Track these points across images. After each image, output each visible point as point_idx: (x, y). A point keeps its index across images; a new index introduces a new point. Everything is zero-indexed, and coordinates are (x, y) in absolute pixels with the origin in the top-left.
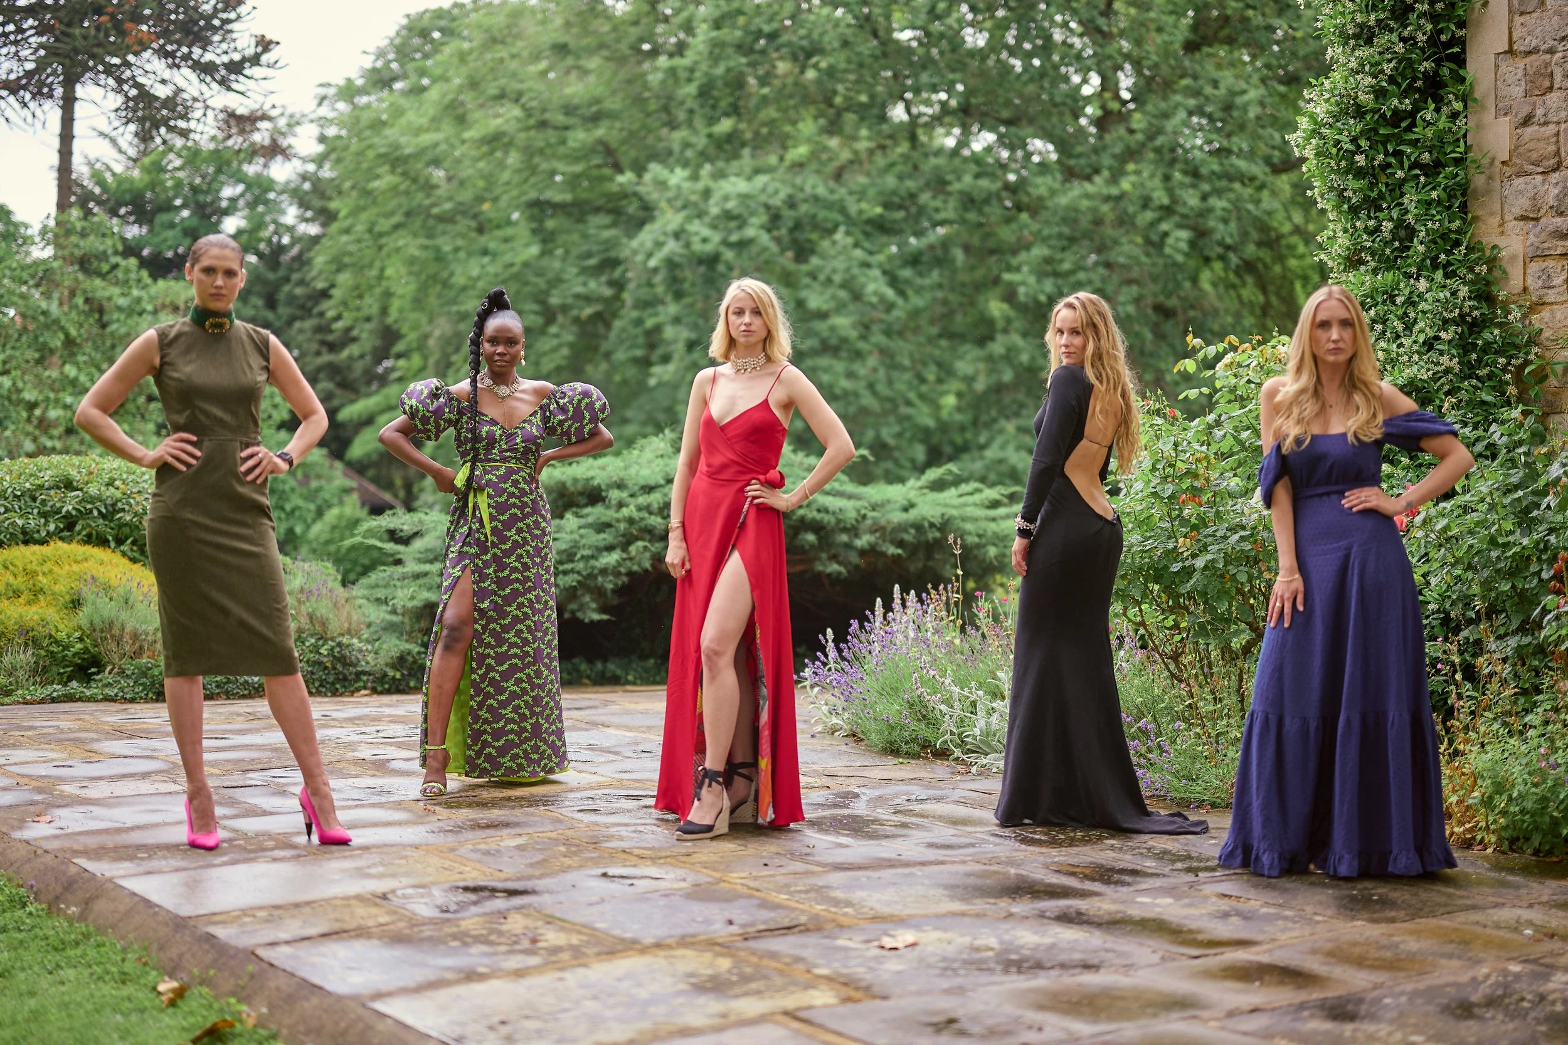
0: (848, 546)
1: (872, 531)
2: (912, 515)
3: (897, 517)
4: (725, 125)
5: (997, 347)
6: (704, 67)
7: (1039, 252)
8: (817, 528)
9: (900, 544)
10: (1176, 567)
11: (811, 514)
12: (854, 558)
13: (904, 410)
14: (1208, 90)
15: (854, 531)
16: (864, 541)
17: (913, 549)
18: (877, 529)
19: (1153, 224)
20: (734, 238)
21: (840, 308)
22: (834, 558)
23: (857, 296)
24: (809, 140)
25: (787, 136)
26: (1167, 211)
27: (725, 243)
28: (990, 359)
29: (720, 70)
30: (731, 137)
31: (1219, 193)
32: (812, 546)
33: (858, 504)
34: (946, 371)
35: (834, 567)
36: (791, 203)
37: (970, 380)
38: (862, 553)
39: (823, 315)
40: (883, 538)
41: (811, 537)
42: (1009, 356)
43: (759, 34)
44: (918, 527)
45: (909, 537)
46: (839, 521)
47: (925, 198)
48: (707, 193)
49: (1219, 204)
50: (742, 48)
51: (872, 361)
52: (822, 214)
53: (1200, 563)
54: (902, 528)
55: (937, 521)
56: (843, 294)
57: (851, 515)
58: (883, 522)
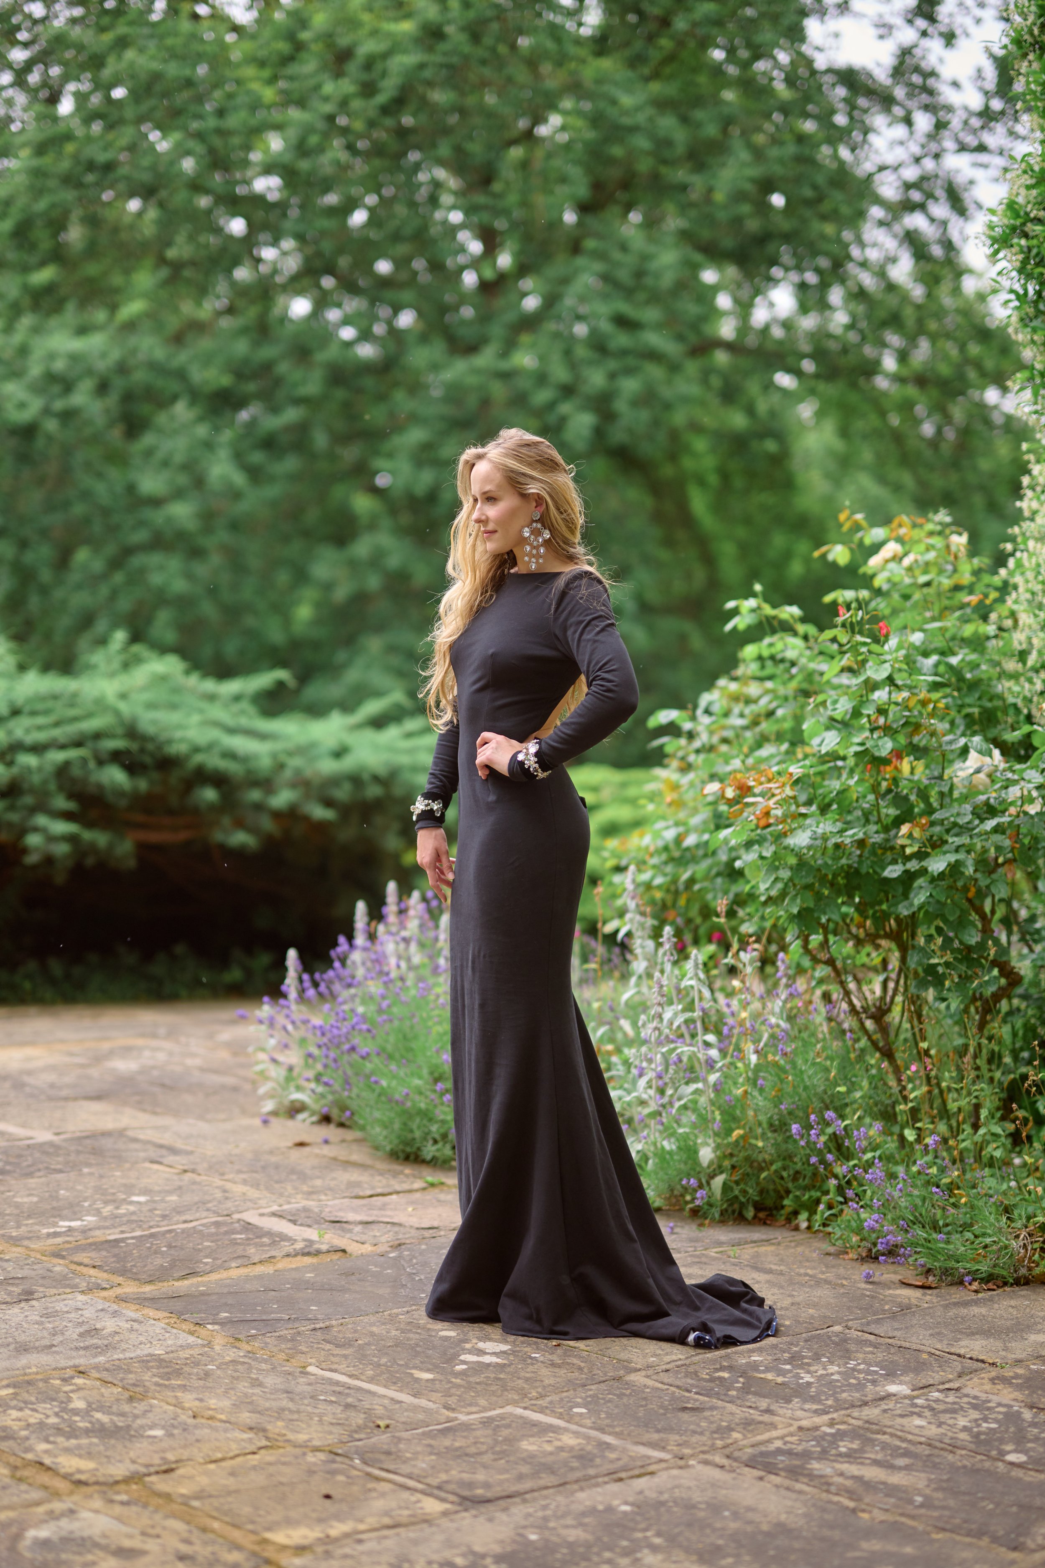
0: (259, 807)
1: (293, 785)
2: (347, 764)
3: (328, 767)
4: (43, 276)
5: (362, 548)
6: (21, 201)
7: (416, 436)
8: (219, 780)
9: (329, 803)
10: (893, 872)
11: (214, 762)
12: (267, 824)
13: (250, 621)
14: (617, 255)
15: (266, 784)
16: (282, 799)
17: (345, 811)
18: (302, 783)
19: (551, 406)
20: (59, 405)
21: (178, 494)
22: (240, 824)
23: (199, 482)
24: (145, 295)
25: (117, 291)
26: (568, 391)
27: (46, 411)
28: (353, 565)
29: (41, 205)
30: (49, 289)
31: (629, 371)
32: (212, 807)
33: (278, 746)
34: (301, 576)
35: (240, 838)
36: (122, 369)
37: (328, 587)
38: (277, 815)
39: (156, 502)
40: (307, 796)
41: (210, 794)
42: (376, 560)
43: (91, 166)
44: (356, 779)
45: (343, 794)
46: (249, 772)
47: (283, 368)
48: (23, 351)
49: (630, 386)
50: (69, 180)
51: (216, 559)
52: (160, 383)
53: (937, 865)
54: (334, 781)
55: (382, 771)
56: (182, 480)
57: (265, 763)
58: (308, 773)
